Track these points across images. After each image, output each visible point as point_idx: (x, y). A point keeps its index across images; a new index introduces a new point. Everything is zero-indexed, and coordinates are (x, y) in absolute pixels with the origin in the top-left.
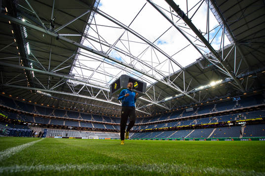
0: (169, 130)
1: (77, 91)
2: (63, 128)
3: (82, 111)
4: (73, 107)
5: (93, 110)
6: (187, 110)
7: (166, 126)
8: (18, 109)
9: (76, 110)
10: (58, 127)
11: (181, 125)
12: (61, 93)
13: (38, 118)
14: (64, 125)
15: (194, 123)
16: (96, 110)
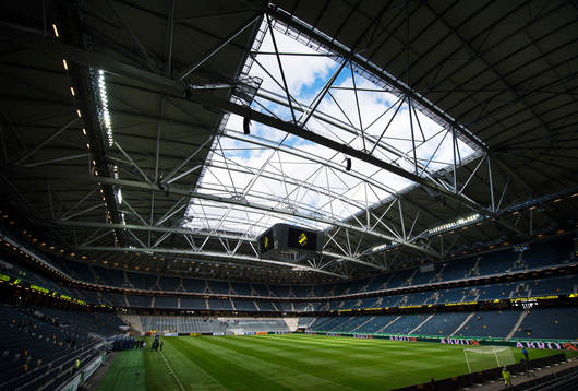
0: (384, 313)
1: (198, 245)
2: (177, 313)
3: (211, 276)
4: (194, 270)
5: (231, 273)
6: (423, 269)
7: (378, 305)
8: (99, 283)
9: (198, 275)
10: (168, 312)
11: (408, 303)
12: (171, 251)
13: (132, 295)
14: (179, 307)
15: (433, 301)
16: (236, 271)
